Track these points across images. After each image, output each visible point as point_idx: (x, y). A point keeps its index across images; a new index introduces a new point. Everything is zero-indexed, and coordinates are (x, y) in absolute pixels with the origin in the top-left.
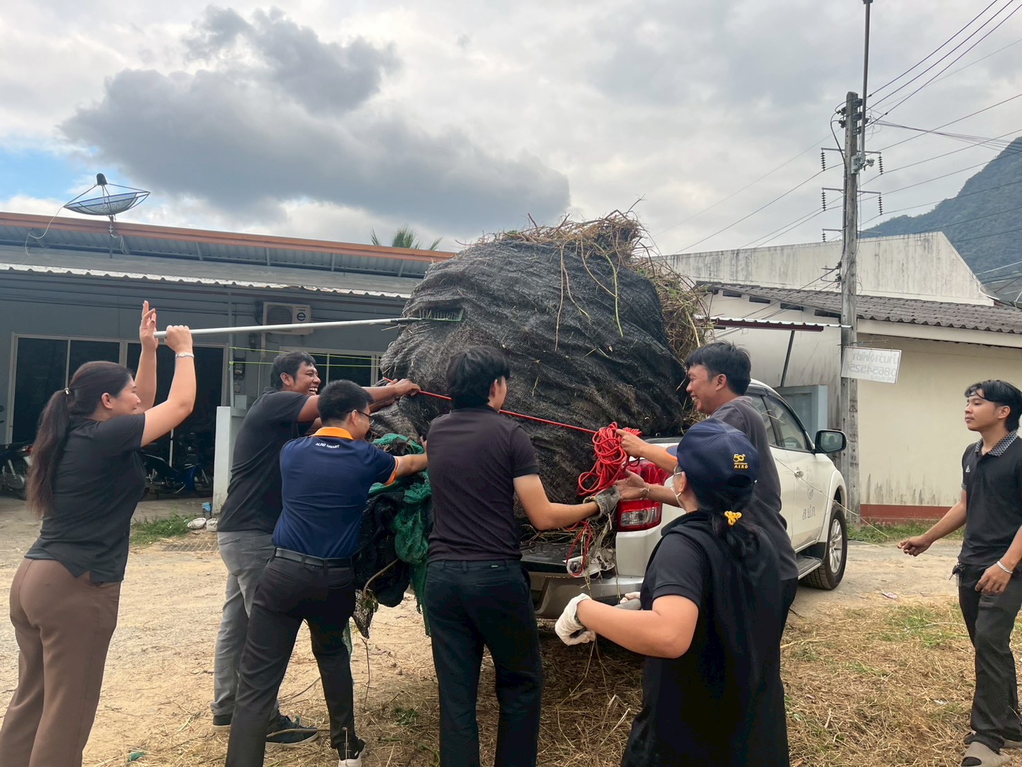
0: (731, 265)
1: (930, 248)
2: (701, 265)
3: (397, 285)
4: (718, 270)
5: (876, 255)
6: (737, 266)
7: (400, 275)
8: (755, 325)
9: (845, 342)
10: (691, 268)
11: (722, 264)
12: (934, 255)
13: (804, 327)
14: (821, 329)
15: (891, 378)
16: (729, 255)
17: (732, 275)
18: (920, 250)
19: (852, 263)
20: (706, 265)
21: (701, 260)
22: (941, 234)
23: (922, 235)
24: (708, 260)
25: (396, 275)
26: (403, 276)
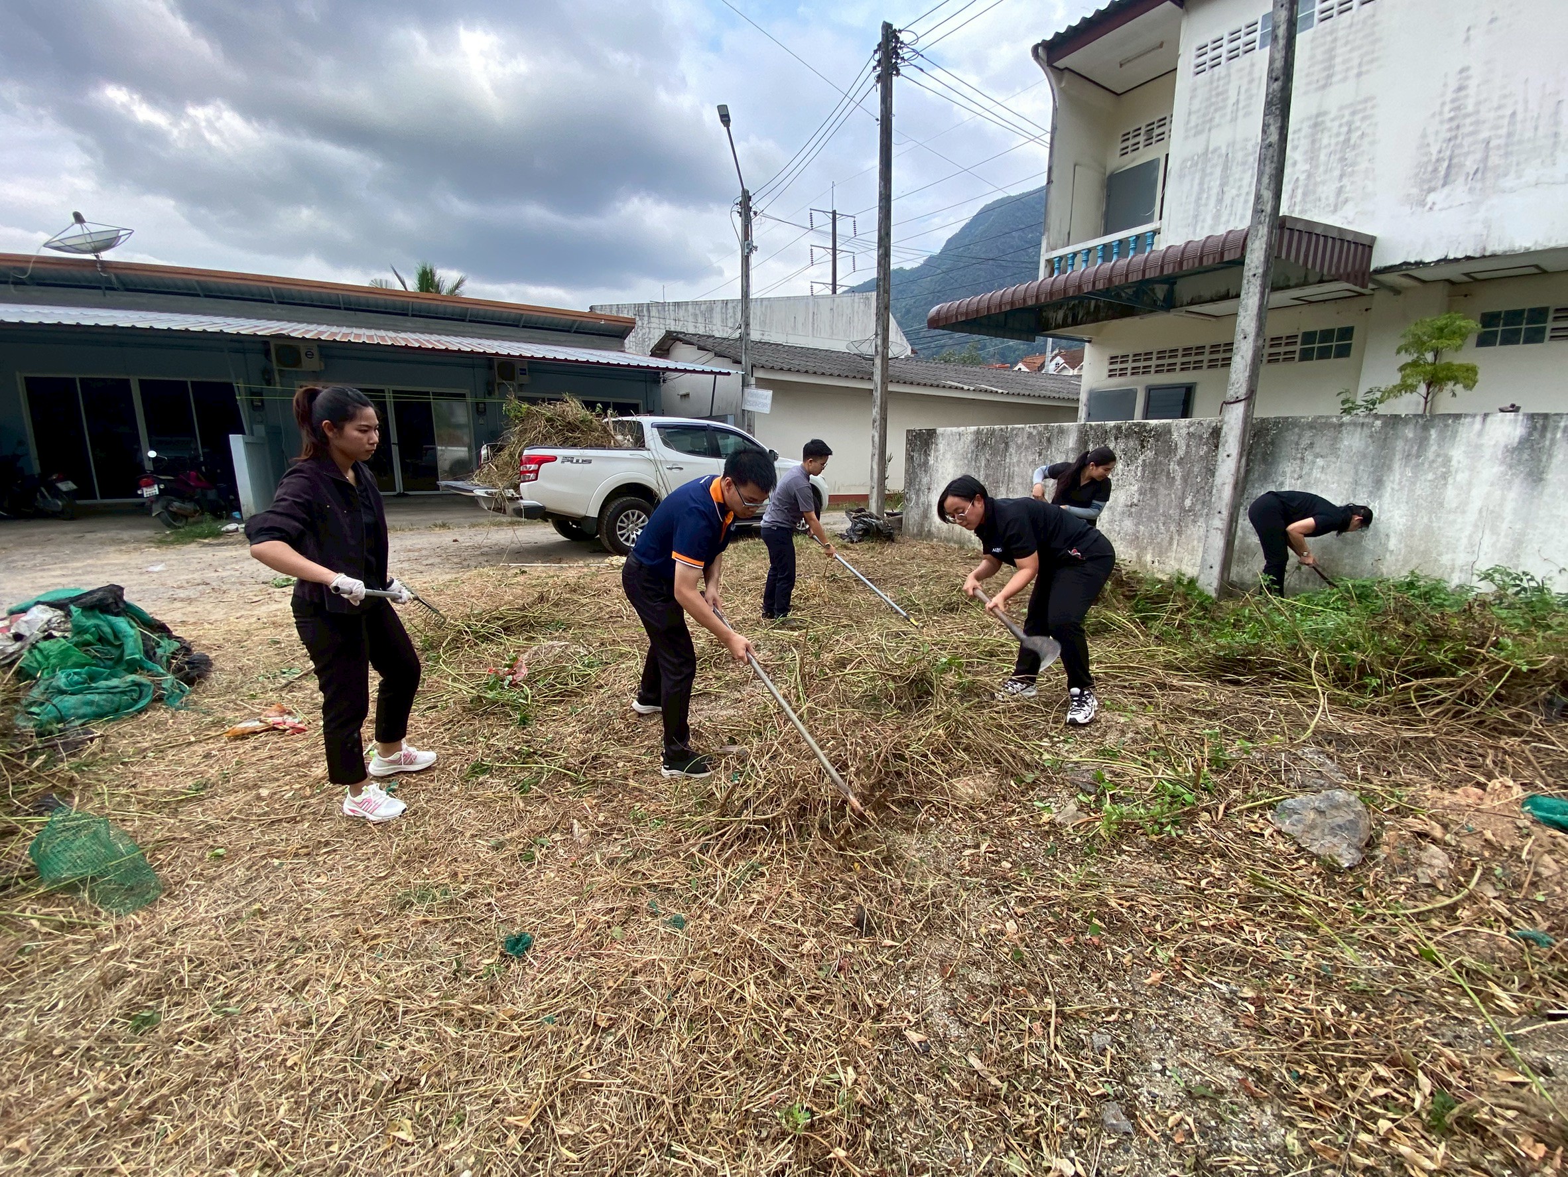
0: (721, 312)
3: (409, 324)
8: (694, 371)
9: (745, 384)
13: (720, 373)
14: (729, 374)
15: (767, 410)
16: (720, 305)
18: (862, 306)
19: (747, 325)
21: (698, 309)
24: (703, 307)
25: (406, 315)
26: (413, 316)
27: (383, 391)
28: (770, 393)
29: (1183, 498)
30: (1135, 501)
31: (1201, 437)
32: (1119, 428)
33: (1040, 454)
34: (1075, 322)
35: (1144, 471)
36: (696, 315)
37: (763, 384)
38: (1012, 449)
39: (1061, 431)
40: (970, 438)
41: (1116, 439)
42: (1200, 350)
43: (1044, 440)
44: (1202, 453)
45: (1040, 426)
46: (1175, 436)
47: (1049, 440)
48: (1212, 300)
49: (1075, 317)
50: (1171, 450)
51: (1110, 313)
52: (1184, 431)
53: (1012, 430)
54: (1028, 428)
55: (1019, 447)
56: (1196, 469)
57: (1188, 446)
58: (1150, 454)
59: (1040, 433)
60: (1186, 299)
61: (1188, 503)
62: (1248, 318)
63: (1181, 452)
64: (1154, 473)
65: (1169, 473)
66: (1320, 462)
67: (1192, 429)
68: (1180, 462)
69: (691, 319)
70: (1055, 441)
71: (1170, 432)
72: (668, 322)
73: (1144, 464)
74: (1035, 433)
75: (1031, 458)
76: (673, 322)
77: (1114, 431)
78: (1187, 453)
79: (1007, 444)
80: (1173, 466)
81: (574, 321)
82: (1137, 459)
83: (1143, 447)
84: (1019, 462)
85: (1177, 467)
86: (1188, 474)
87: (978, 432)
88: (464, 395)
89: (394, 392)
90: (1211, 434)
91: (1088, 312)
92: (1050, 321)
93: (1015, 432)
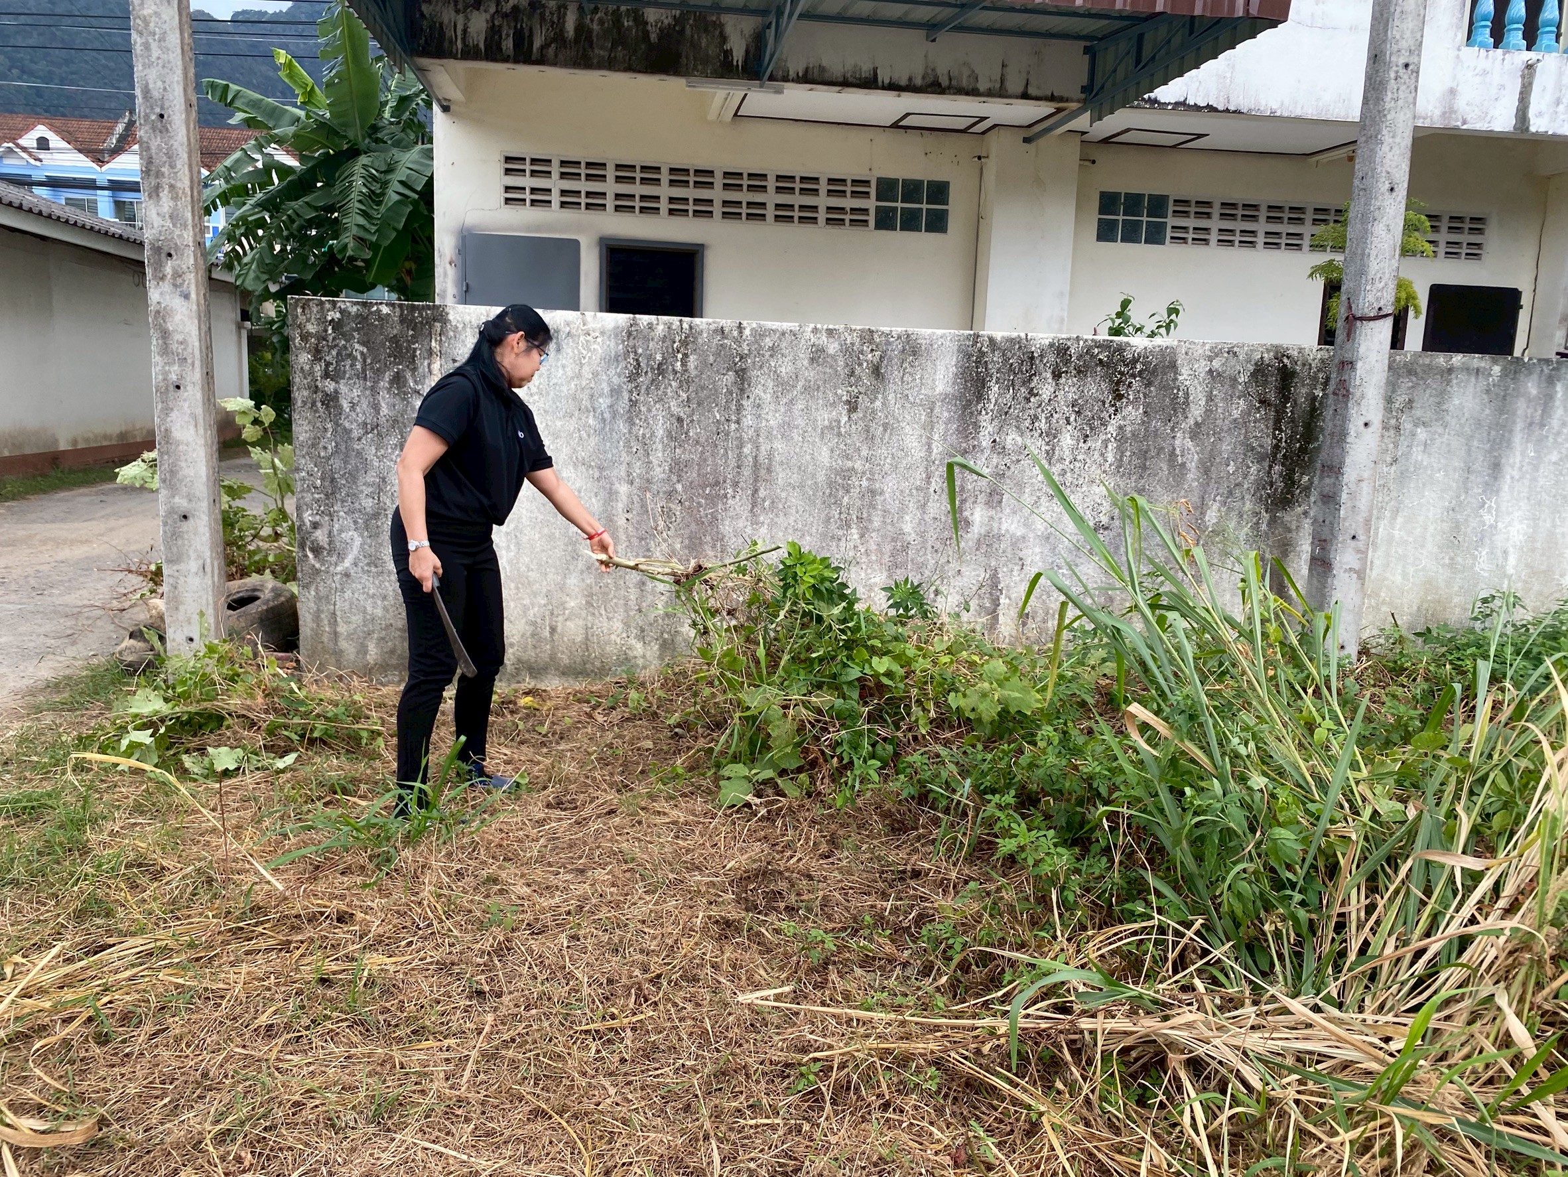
29: (1202, 507)
30: (1105, 520)
31: (1234, 380)
33: (852, 407)
35: (1120, 451)
38: (762, 389)
41: (1057, 375)
42: (704, 177)
43: (863, 372)
44: (1236, 414)
46: (1184, 375)
47: (876, 371)
48: (845, 83)
50: (1177, 405)
51: (620, 52)
52: (1202, 367)
55: (783, 385)
56: (1226, 447)
57: (1210, 398)
58: (1132, 413)
60: (796, 66)
61: (1212, 516)
62: (1396, 151)
63: (1196, 412)
64: (1144, 455)
65: (1173, 453)
66: (1422, 434)
67: (1216, 364)
68: (1195, 432)
71: (1173, 366)
73: (1121, 438)
74: (833, 348)
75: (824, 417)
77: (1051, 358)
78: (1208, 412)
79: (742, 375)
80: (1182, 441)
82: (1104, 424)
83: (1119, 397)
84: (786, 427)
85: (1189, 444)
86: (1212, 457)
87: (634, 334)
90: (1254, 375)
91: (559, 37)
92: (449, 33)
93: (768, 342)
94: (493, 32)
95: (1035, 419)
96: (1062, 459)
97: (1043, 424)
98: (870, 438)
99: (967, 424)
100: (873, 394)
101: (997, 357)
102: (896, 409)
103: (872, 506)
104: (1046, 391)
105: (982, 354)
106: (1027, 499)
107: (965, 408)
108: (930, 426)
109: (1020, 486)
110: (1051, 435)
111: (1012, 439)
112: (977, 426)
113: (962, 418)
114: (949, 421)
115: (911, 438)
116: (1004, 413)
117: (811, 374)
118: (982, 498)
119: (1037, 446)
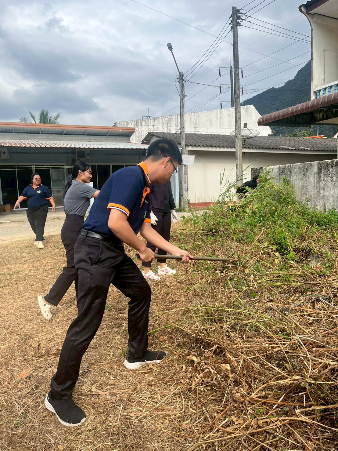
0: (175, 121)
1: (248, 111)
2: (164, 121)
3: (40, 137)
4: (170, 123)
5: (229, 115)
6: (177, 121)
7: (41, 133)
10: (160, 122)
11: (172, 121)
12: (250, 114)
15: (192, 164)
17: (176, 125)
20: (166, 121)
21: (164, 119)
22: (252, 105)
23: (246, 106)
25: (39, 133)
26: (42, 133)
27: (31, 165)
28: (194, 156)
32: (333, 162)
33: (304, 175)
34: (327, 118)
36: (163, 123)
37: (191, 153)
38: (293, 174)
39: (311, 165)
40: (277, 170)
41: (332, 167)
43: (305, 169)
45: (303, 164)
47: (307, 169)
49: (327, 115)
53: (293, 166)
54: (298, 165)
55: (296, 173)
59: (303, 167)
69: (161, 125)
70: (309, 170)
72: (150, 127)
75: (300, 177)
76: (152, 127)
77: (331, 164)
79: (291, 172)
81: (109, 131)
84: (296, 179)
87: (279, 168)
88: (63, 165)
89: (35, 166)
91: (332, 113)
92: (317, 118)
93: (294, 167)
94: (323, 116)
95: (329, 175)
96: (334, 182)
97: (330, 176)
98: (306, 180)
99: (319, 177)
100: (306, 173)
101: (323, 165)
102: (309, 175)
103: (307, 191)
104: (331, 170)
105: (321, 165)
106: (329, 189)
107: (319, 174)
108: (314, 177)
109: (328, 187)
110: (332, 177)
111: (326, 178)
112: (321, 177)
113: (319, 176)
114: (317, 176)
115: (312, 179)
116: (325, 174)
117: (299, 171)
118: (322, 189)
119: (330, 179)
